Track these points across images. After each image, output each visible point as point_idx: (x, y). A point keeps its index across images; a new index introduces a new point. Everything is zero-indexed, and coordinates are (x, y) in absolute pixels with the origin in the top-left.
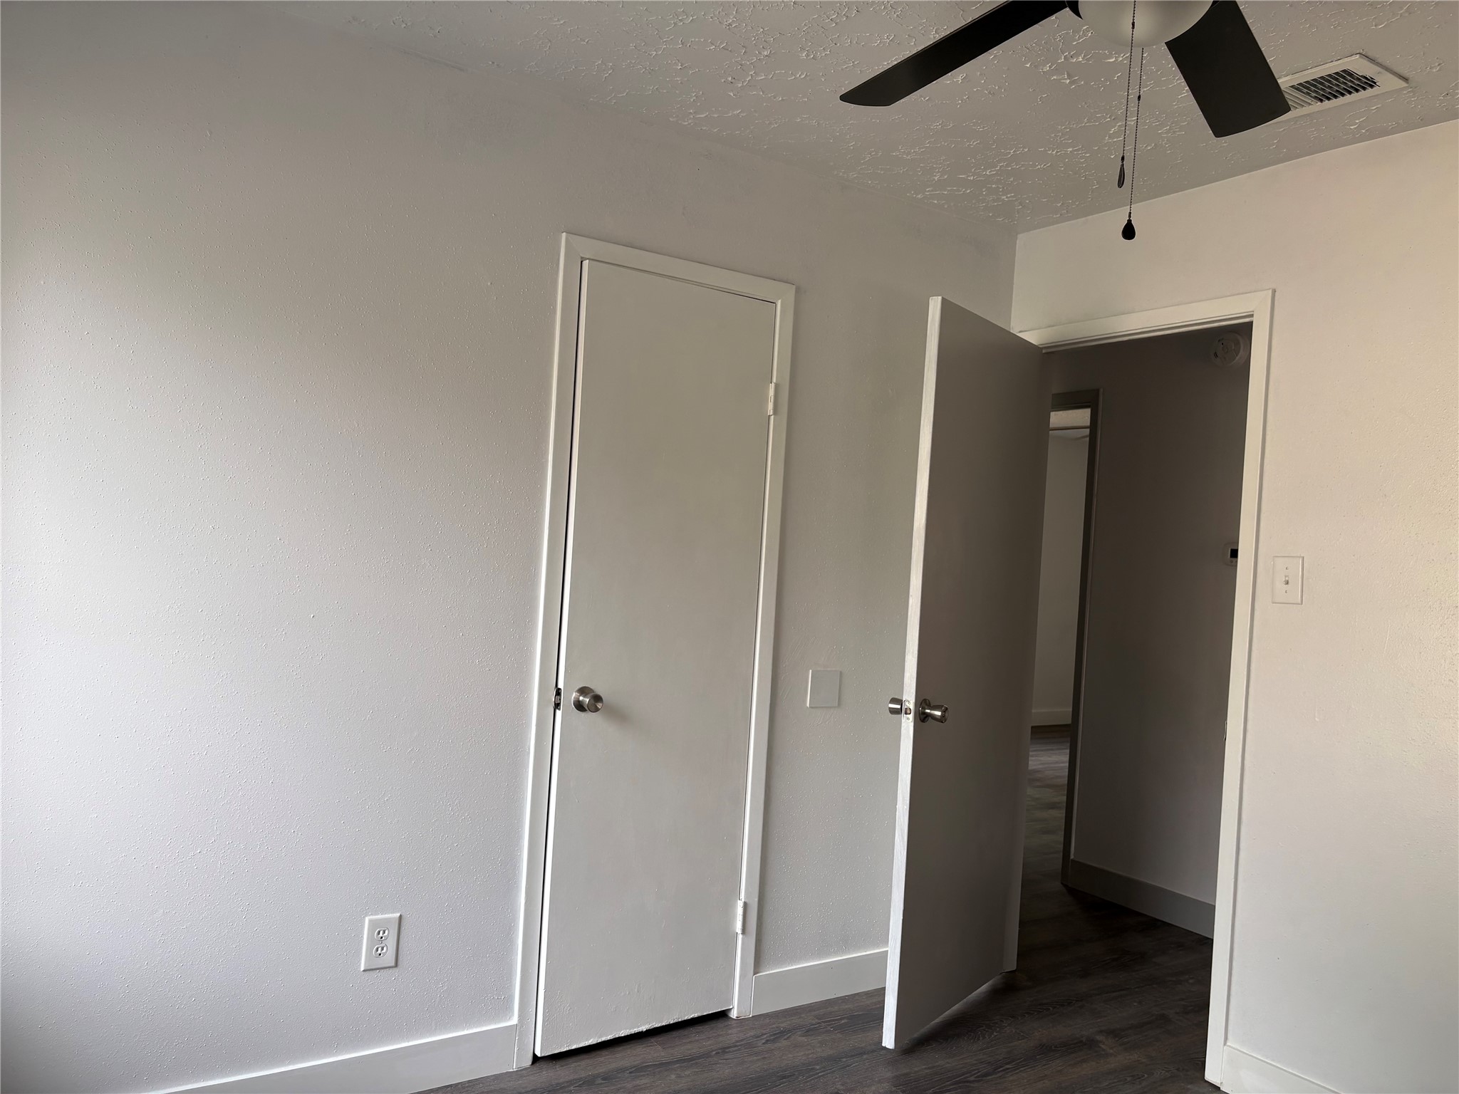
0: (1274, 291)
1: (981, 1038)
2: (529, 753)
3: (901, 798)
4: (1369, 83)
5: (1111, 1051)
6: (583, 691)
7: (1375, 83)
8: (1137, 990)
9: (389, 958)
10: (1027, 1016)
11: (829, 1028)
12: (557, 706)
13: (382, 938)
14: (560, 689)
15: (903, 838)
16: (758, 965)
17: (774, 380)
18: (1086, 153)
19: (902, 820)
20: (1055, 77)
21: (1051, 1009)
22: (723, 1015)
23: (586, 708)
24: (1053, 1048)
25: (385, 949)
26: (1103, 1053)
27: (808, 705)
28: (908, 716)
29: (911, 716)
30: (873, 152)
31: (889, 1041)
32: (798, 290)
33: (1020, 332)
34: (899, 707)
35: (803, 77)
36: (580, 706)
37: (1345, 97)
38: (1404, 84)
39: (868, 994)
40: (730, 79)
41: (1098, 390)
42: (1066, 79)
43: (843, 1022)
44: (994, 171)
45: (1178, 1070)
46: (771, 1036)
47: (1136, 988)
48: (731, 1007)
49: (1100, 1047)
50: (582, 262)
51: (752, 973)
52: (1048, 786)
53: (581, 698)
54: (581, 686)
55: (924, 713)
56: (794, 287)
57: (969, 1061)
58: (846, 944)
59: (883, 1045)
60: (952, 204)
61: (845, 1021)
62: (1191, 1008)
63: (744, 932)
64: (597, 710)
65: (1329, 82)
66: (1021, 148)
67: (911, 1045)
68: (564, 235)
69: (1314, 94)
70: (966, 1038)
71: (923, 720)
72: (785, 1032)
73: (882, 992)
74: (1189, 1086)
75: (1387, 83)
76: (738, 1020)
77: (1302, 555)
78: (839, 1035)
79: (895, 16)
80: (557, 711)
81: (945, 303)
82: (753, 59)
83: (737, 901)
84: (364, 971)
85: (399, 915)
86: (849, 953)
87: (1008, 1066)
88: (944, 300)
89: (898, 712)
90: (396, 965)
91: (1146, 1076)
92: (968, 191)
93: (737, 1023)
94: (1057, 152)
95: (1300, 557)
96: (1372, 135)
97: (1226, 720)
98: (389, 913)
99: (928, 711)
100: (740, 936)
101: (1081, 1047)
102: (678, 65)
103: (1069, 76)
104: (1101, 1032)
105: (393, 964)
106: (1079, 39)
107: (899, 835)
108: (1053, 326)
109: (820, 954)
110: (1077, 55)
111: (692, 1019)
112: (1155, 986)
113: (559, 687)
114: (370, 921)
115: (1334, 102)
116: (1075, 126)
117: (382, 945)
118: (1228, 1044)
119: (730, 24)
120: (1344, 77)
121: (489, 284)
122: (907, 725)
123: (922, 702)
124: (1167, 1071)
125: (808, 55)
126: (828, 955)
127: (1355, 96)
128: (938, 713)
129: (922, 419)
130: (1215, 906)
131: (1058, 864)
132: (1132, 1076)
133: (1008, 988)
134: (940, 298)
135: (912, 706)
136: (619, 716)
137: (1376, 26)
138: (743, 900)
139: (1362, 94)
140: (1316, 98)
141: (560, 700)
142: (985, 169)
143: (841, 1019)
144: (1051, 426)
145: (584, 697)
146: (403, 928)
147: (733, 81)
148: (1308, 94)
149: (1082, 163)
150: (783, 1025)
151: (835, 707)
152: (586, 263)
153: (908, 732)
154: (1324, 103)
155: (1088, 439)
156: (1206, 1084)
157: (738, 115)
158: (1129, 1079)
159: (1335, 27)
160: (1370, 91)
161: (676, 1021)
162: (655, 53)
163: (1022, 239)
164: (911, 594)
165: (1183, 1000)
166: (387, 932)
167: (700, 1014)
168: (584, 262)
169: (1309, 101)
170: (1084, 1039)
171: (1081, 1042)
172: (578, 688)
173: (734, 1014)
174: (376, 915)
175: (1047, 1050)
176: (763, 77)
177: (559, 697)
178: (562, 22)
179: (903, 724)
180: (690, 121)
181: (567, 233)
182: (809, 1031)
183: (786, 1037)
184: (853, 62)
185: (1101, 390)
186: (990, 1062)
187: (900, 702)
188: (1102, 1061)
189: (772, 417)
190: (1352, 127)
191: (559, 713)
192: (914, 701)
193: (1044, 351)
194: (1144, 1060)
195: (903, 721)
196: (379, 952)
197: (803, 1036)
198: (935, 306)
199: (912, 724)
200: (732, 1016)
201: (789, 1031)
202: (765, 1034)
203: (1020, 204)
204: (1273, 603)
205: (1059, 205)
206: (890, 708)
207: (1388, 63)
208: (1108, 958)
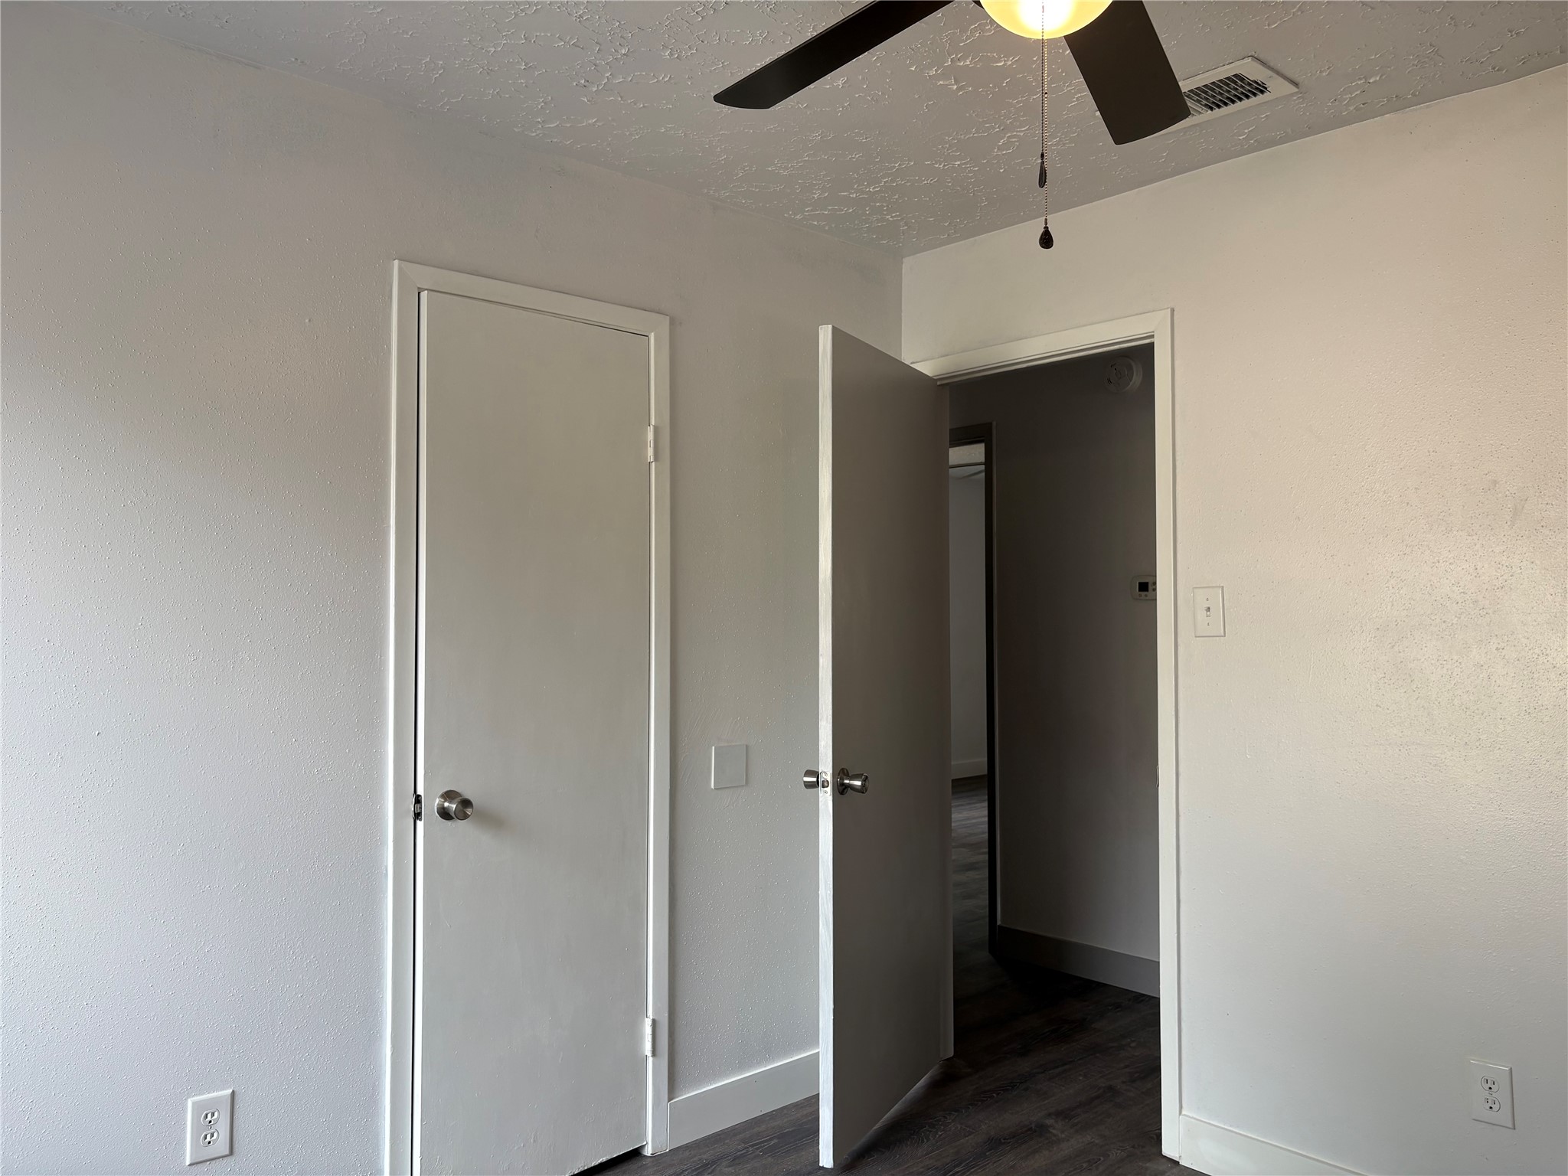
0: (1173, 311)
1: (925, 1140)
2: (386, 874)
3: (824, 886)
4: (1260, 89)
5: (1063, 1136)
6: (449, 795)
7: (1266, 88)
8: (1080, 1062)
9: (221, 1145)
10: (971, 1107)
11: (757, 1152)
12: (417, 816)
13: (210, 1122)
14: (419, 796)
15: (828, 928)
16: (672, 1090)
17: (653, 422)
18: (974, 167)
19: (826, 907)
20: (941, 82)
21: (994, 1095)
22: (636, 1154)
23: (453, 816)
24: (1003, 1141)
25: (215, 1135)
26: (1054, 1138)
27: (713, 787)
28: (825, 789)
29: (829, 790)
30: (747, 166)
31: (826, 1159)
32: (672, 322)
33: (912, 363)
34: (815, 779)
35: (666, 79)
36: (445, 814)
37: (1236, 104)
38: (1296, 90)
39: (797, 1106)
40: (583, 82)
41: (991, 424)
42: (953, 85)
43: (773, 1142)
44: (877, 187)
45: (1133, 1147)
46: (693, 1171)
47: (1080, 1059)
48: (645, 1143)
49: (1051, 1132)
50: (419, 293)
51: (667, 1100)
52: (964, 846)
53: (446, 804)
54: (445, 791)
55: (843, 784)
56: (668, 317)
57: (915, 1169)
58: (769, 1053)
59: (821, 1165)
60: (833, 226)
61: (776, 1141)
62: (1136, 1075)
63: (654, 1053)
64: (465, 817)
65: (1220, 87)
66: (906, 161)
67: (850, 1160)
68: (396, 262)
69: (1205, 102)
70: (909, 1143)
71: (842, 793)
72: (707, 1165)
73: (815, 1100)
74: (1148, 1165)
75: (1278, 88)
76: (654, 1157)
77: (1222, 585)
78: (770, 1159)
79: (769, 9)
80: (418, 822)
81: (836, 333)
82: (609, 59)
83: (644, 1019)
84: (190, 1165)
85: (231, 1091)
86: (774, 1061)
87: (957, 1169)
88: (834, 329)
89: (815, 785)
90: (231, 1152)
91: (1102, 1159)
92: (851, 211)
93: (653, 1162)
94: (944, 166)
95: (1219, 587)
96: (1261, 145)
97: (1158, 764)
98: (217, 1090)
99: (847, 781)
100: (650, 1060)
101: (1032, 1134)
102: (521, 65)
103: (956, 82)
104: (1049, 1115)
105: (227, 1152)
106: (966, 40)
107: (823, 925)
108: (947, 355)
109: (742, 1066)
110: (964, 58)
111: (601, 1164)
112: (1098, 1055)
113: (418, 793)
114: (194, 1104)
115: (1224, 110)
116: (962, 136)
117: (212, 1131)
118: (1183, 1113)
119: (581, 16)
120: (1235, 83)
121: (307, 321)
122: (826, 798)
123: (840, 772)
124: (1122, 1151)
125: (671, 54)
126: (750, 1067)
127: (1246, 103)
128: (858, 783)
129: (820, 459)
130: (1159, 962)
131: (985, 932)
132: (1089, 1161)
133: (946, 1079)
134: (830, 326)
135: (829, 778)
136: (493, 821)
137: (1269, 25)
138: (651, 1017)
139: (1253, 100)
140: (1206, 105)
141: (421, 808)
142: (869, 185)
143: (771, 1139)
144: (950, 464)
145: (450, 802)
146: (237, 1107)
147: (587, 84)
148: (1198, 101)
149: (971, 178)
150: (705, 1156)
151: (742, 786)
152: (424, 295)
153: (827, 806)
154: (1214, 111)
155: (983, 474)
156: (1164, 1160)
157: (594, 124)
158: (1085, 1165)
159: (1228, 27)
160: (1260, 97)
161: (582, 1169)
162: (494, 49)
163: (908, 263)
164: (820, 653)
165: (1127, 1066)
166: (216, 1114)
167: (609, 1157)
168: (422, 294)
169: (1200, 110)
170: (1033, 1126)
171: (1031, 1129)
172: (440, 793)
173: (648, 1151)
174: (200, 1094)
175: (996, 1143)
176: (621, 80)
177: (419, 806)
178: (379, 10)
179: (820, 799)
180: (538, 132)
181: (399, 260)
182: (736, 1160)
183: (710, 1170)
184: (722, 63)
185: (994, 424)
186: (937, 1168)
187: (816, 774)
188: (1055, 1149)
189: (653, 464)
190: (1241, 138)
191: (420, 824)
192: (831, 772)
193: (939, 383)
194: (1097, 1141)
195: (820, 795)
196: (208, 1139)
197: (729, 1166)
198: (825, 335)
199: (831, 798)
200: (646, 1154)
201: (714, 1162)
202: (686, 1170)
203: (906, 224)
204: (1196, 637)
205: (946, 225)
206: (805, 782)
207: (1279, 66)
208: (1047, 1030)
